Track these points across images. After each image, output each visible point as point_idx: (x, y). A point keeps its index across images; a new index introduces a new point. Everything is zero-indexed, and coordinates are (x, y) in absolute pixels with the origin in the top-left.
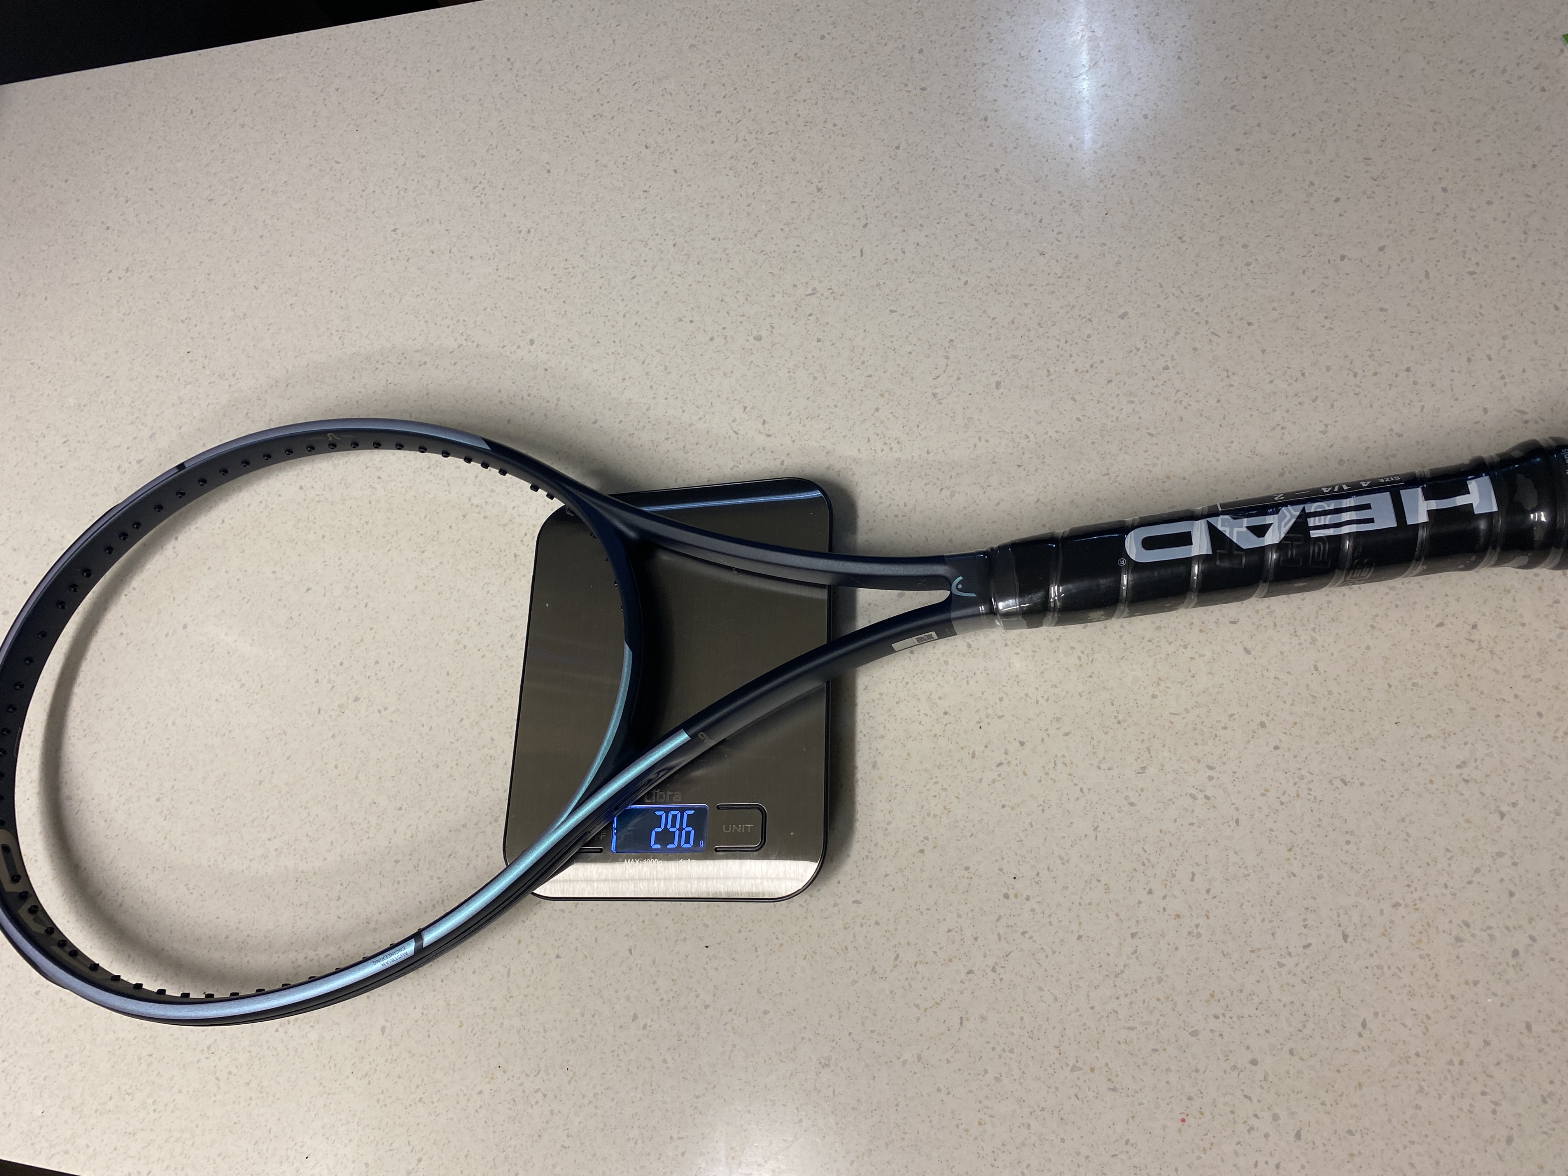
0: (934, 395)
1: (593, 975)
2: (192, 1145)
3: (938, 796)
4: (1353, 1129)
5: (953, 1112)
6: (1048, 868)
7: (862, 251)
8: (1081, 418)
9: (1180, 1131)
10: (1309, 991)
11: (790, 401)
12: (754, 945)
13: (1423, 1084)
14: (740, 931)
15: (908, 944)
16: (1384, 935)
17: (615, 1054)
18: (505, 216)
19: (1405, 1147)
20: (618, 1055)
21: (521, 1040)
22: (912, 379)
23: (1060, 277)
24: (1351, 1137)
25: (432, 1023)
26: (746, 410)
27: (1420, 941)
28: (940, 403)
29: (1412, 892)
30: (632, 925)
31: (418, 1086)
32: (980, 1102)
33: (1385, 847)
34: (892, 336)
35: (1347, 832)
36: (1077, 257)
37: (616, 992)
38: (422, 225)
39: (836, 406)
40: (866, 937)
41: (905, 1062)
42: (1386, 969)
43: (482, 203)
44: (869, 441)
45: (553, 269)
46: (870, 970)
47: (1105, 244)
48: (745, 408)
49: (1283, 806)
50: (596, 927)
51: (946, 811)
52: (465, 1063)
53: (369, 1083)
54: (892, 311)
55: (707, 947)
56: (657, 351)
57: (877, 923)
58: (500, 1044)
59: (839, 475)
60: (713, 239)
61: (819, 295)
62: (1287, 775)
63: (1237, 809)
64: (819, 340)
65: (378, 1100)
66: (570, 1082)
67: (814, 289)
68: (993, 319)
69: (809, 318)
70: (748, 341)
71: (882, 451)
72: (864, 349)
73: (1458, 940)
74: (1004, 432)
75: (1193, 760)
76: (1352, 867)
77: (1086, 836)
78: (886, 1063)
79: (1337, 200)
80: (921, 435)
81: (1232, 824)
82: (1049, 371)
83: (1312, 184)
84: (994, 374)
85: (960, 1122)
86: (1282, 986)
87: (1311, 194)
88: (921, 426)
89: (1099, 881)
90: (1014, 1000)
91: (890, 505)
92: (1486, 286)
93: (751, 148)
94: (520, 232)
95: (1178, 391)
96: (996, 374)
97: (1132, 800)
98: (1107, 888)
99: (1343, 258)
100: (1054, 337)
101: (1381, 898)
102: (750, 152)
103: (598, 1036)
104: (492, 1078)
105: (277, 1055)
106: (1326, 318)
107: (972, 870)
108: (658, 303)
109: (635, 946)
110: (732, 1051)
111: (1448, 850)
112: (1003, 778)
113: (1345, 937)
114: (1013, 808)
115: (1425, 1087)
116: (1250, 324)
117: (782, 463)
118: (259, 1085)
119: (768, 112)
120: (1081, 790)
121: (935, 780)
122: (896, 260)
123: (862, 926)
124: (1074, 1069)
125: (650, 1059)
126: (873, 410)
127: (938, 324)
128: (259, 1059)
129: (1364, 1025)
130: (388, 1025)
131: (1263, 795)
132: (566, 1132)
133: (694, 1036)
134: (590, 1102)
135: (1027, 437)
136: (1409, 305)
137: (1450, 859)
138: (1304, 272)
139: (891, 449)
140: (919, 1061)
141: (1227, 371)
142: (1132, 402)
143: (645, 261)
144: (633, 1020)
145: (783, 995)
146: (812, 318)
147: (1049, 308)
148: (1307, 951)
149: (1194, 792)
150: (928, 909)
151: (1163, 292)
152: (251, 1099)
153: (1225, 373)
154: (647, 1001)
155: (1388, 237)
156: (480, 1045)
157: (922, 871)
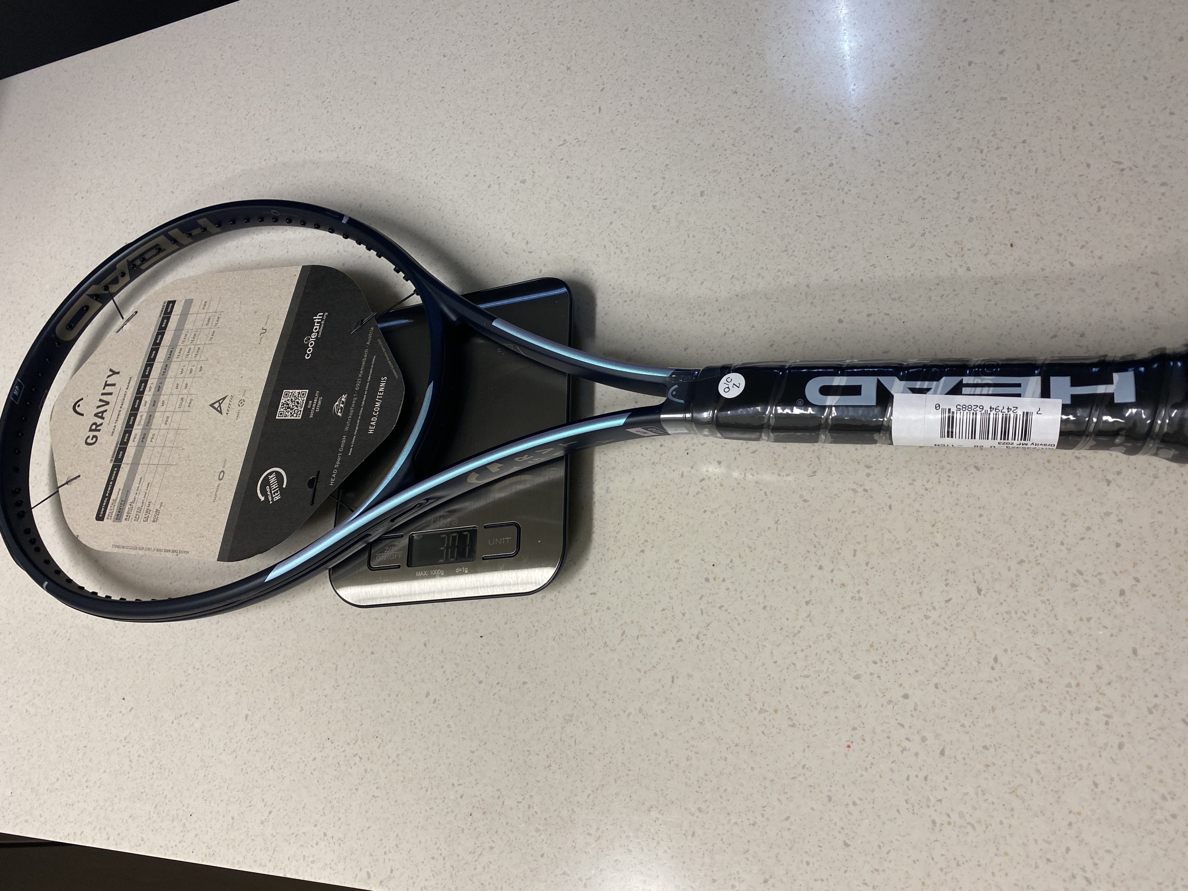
0: (654, 207)
1: (397, 665)
2: (112, 811)
3: (655, 509)
4: (988, 744)
5: (666, 751)
6: (740, 556)
7: (600, 108)
8: (766, 211)
9: (846, 755)
10: (950, 636)
11: (546, 225)
12: (516, 633)
13: (1045, 704)
14: (506, 623)
15: (632, 622)
16: (1011, 586)
17: (412, 723)
18: (344, 119)
19: (1031, 757)
20: (415, 724)
21: (345, 718)
22: (637, 197)
23: (748, 108)
24: (986, 751)
25: (281, 710)
26: (515, 235)
27: (1041, 589)
28: (658, 213)
29: (1034, 551)
30: (427, 625)
31: (270, 757)
32: (688, 742)
33: (1012, 516)
34: (622, 168)
35: (980, 508)
36: (761, 92)
37: (414, 676)
39: (580, 224)
40: (600, 620)
41: (629, 715)
42: (1013, 614)
43: (328, 112)
44: (605, 247)
45: (377, 151)
46: (603, 645)
47: (783, 79)
48: (513, 234)
49: (928, 492)
50: (401, 629)
51: (661, 519)
52: (304, 738)
53: (236, 757)
54: (622, 149)
55: (481, 637)
56: (450, 200)
57: (608, 608)
58: (329, 722)
59: (582, 276)
60: (491, 114)
61: (568, 144)
62: (931, 467)
63: (890, 497)
64: (568, 177)
65: (242, 770)
66: (379, 747)
67: (565, 140)
68: (698, 145)
69: (561, 162)
70: (515, 184)
71: (615, 253)
72: (601, 179)
73: (1073, 585)
74: (707, 228)
75: (854, 462)
76: (984, 535)
77: (769, 528)
78: (615, 716)
79: (965, 21)
80: (643, 238)
81: (887, 509)
82: (740, 178)
83: (945, 11)
84: (699, 186)
85: (672, 759)
86: (928, 634)
87: (944, 19)
88: (644, 232)
89: (779, 562)
90: (714, 660)
91: (621, 294)
92: (1087, 69)
93: (519, 46)
94: (354, 129)
95: (840, 181)
96: (701, 186)
97: (806, 498)
98: (786, 567)
99: (970, 64)
100: (745, 153)
101: (1008, 557)
102: (518, 49)
103: (400, 710)
104: (323, 748)
105: (172, 740)
106: (957, 111)
107: (681, 562)
108: (450, 166)
109: (429, 640)
110: (499, 715)
111: (1063, 515)
112: (705, 490)
113: (979, 591)
114: (712, 512)
115: (1048, 707)
116: (896, 124)
117: (541, 271)
118: (159, 764)
119: (532, 18)
120: (765, 493)
121: (653, 496)
122: (625, 111)
123: (597, 611)
124: (761, 711)
125: (438, 725)
126: (608, 224)
127: (656, 154)
128: (160, 745)
129: (996, 660)
130: (250, 713)
131: (911, 484)
132: (376, 785)
133: (470, 705)
134: (394, 761)
135: (724, 230)
136: (1024, 92)
137: (1065, 521)
138: (939, 78)
139: (621, 251)
140: (640, 713)
141: (879, 161)
142: (805, 194)
143: (442, 137)
144: (426, 696)
145: (538, 669)
146: (564, 162)
147: (740, 131)
148: (948, 604)
149: (855, 486)
150: (647, 595)
151: (828, 108)
152: (153, 774)
153: (877, 163)
154: (437, 681)
155: (1006, 42)
156: (315, 724)
157: (643, 566)
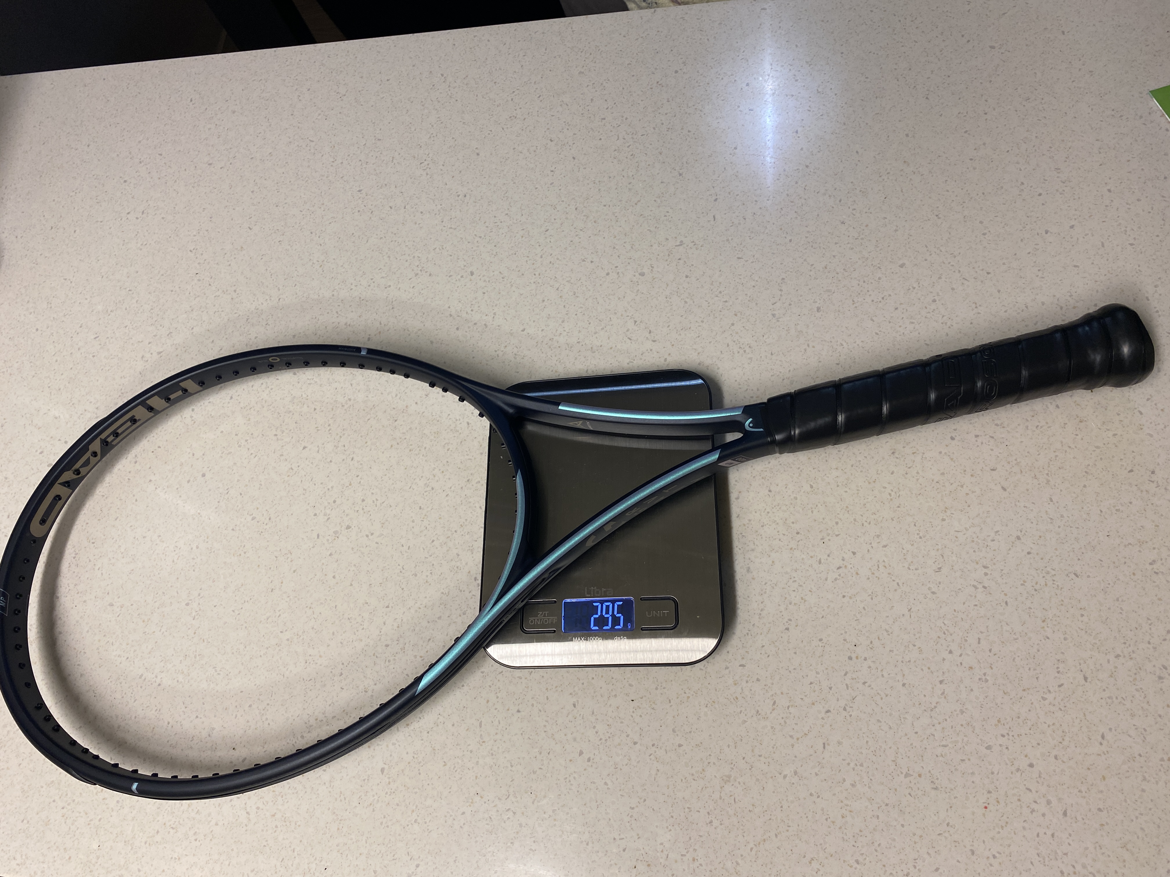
0: (774, 315)
1: (547, 724)
2: (229, 865)
3: (796, 590)
4: (1101, 807)
5: (823, 810)
6: (879, 638)
7: (714, 217)
8: (878, 332)
9: (984, 815)
10: (1064, 716)
11: (668, 318)
12: (668, 698)
13: (1145, 774)
14: (657, 689)
15: (782, 693)
16: (1112, 676)
17: (567, 780)
18: (446, 184)
19: (1137, 818)
20: (570, 781)
21: (494, 773)
22: (757, 304)
23: (856, 239)
24: (1100, 813)
25: (421, 764)
26: (637, 323)
27: (1135, 679)
28: (778, 321)
29: (1127, 647)
30: (574, 687)
31: (413, 811)
32: (842, 802)
33: (1108, 618)
34: (740, 275)
35: (1081, 609)
36: (867, 226)
37: (565, 735)
38: (381, 188)
39: (702, 322)
40: (751, 690)
41: (785, 777)
42: (1114, 699)
43: (427, 174)
44: (728, 345)
45: (485, 222)
46: (755, 713)
47: (886, 218)
48: (635, 322)
49: (1037, 592)
50: (547, 689)
51: (803, 601)
52: (450, 792)
53: (374, 811)
54: (739, 258)
55: (633, 701)
56: (567, 281)
57: (758, 680)
58: (476, 777)
59: (708, 369)
60: (605, 206)
61: (685, 246)
62: (1038, 571)
63: (1006, 595)
64: (687, 277)
65: (382, 823)
66: (533, 803)
67: (682, 242)
68: (812, 265)
69: (679, 261)
70: (635, 276)
71: (738, 352)
72: (720, 283)
73: (1160, 678)
74: (825, 341)
75: (973, 562)
76: (1086, 632)
77: (903, 615)
78: (772, 777)
79: (1040, 195)
80: (765, 342)
81: (1004, 604)
82: (853, 301)
83: (1022, 183)
85: (828, 817)
86: (1046, 713)
87: (1023, 190)
88: (766, 337)
89: (914, 646)
90: (861, 730)
91: (747, 389)
92: (1141, 253)
93: (629, 144)
94: (458, 196)
95: (943, 316)
96: (816, 302)
97: (933, 590)
98: (920, 650)
99: (1047, 232)
100: (856, 278)
101: (1107, 652)
102: (628, 147)
103: (553, 768)
104: (472, 803)
105: (297, 793)
106: (1039, 270)
107: (825, 640)
108: (566, 249)
109: (578, 701)
110: (657, 774)
111: (1148, 619)
112: (842, 577)
113: (1086, 679)
114: (850, 598)
115: (1147, 777)
116: (988, 273)
117: (666, 360)
118: (282, 816)
119: (640, 120)
120: (898, 584)
121: (793, 579)
122: (739, 224)
123: (747, 682)
124: (907, 775)
125: (594, 783)
126: (730, 325)
127: (772, 268)
128: (282, 797)
129: (1103, 737)
130: (386, 767)
131: (1022, 585)
132: (533, 839)
133: (627, 765)
134: (550, 816)
135: (842, 345)
136: (1093, 263)
137: (1150, 625)
138: (1022, 240)
139: (745, 351)
140: (795, 775)
141: (976, 304)
142: (913, 323)
143: (555, 219)
144: (580, 755)
145: (692, 732)
146: (681, 262)
147: (850, 259)
148: (1062, 689)
149: (976, 583)
150: (794, 669)
151: (928, 250)
152: (276, 827)
153: (974, 306)
154: (589, 741)
155: (1075, 219)
156: (461, 778)
157: (789, 642)
